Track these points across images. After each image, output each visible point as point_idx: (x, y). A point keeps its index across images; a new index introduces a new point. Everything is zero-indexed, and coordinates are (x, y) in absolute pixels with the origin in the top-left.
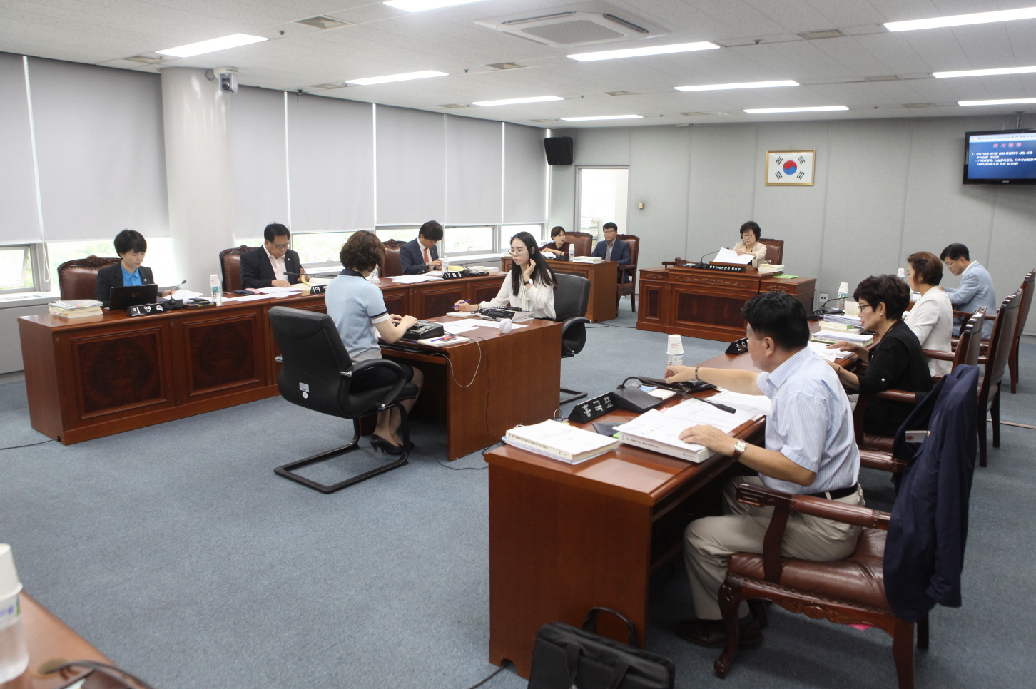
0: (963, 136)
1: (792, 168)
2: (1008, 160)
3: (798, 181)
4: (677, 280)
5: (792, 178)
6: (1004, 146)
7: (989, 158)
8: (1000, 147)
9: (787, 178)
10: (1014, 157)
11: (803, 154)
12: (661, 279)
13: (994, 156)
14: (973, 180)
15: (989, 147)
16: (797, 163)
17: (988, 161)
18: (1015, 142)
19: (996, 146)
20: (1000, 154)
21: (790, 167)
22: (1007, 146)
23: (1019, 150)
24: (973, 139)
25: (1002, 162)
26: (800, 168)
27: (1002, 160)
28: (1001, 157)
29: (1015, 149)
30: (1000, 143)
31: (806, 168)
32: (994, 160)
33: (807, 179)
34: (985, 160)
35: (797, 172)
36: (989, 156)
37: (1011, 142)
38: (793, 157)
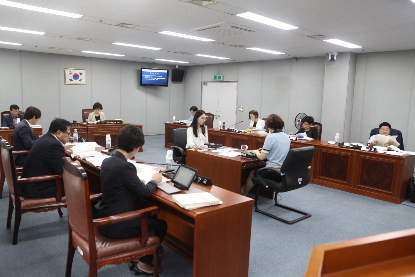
0: (140, 69)
1: (77, 77)
2: (155, 78)
3: (80, 83)
4: (92, 131)
5: (77, 82)
6: (153, 73)
7: (149, 77)
8: (152, 74)
9: (75, 82)
10: (156, 77)
11: (82, 71)
12: (83, 131)
13: (151, 76)
14: (143, 84)
15: (148, 73)
16: (79, 75)
17: (148, 78)
18: (157, 73)
19: (151, 73)
20: (152, 76)
21: (76, 76)
22: (154, 73)
23: (158, 75)
24: (143, 70)
25: (153, 79)
26: (80, 77)
27: (153, 78)
28: (153, 77)
29: (157, 75)
30: (152, 72)
31: (83, 77)
32: (150, 78)
33: (84, 82)
34: (147, 78)
35: (79, 79)
36: (149, 76)
37: (156, 72)
38: (77, 72)
